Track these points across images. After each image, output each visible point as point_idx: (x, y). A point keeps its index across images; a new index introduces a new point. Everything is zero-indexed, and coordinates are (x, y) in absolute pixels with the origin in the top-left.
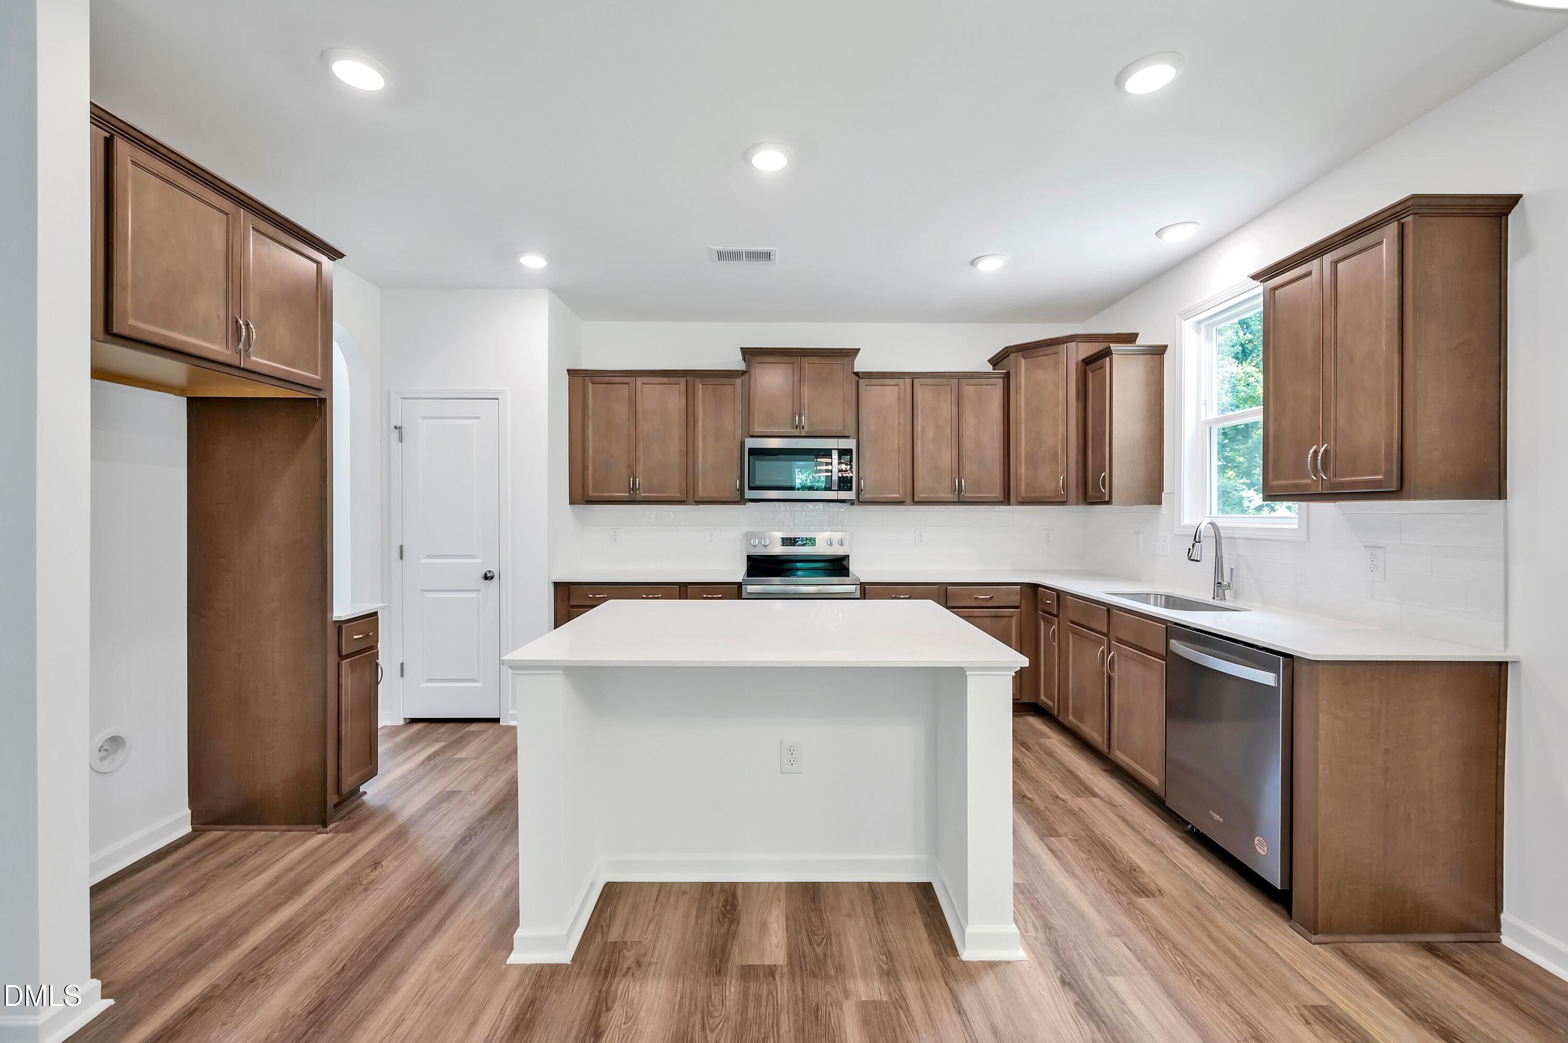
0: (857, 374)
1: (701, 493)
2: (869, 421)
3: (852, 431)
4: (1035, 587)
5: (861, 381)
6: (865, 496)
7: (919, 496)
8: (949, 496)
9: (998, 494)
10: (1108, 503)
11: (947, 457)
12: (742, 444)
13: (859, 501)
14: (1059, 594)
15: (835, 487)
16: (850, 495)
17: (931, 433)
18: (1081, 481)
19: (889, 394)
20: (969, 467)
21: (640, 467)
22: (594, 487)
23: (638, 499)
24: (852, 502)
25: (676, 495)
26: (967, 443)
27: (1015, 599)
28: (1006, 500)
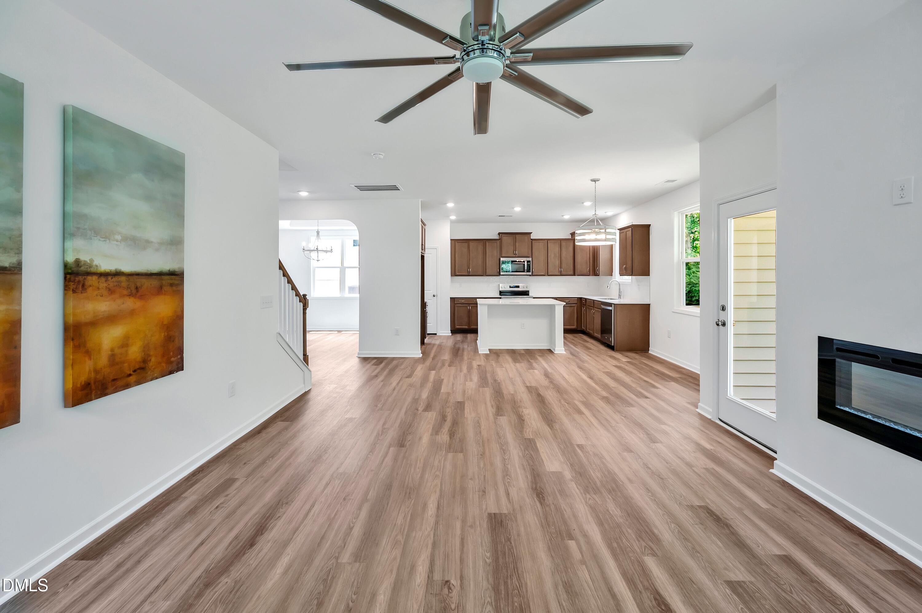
0: (532, 239)
1: (488, 273)
2: (535, 253)
3: (530, 255)
4: (581, 298)
5: (533, 241)
6: (534, 274)
7: (550, 273)
8: (558, 273)
9: (572, 273)
10: (599, 275)
11: (557, 262)
12: (500, 259)
13: (532, 275)
14: (586, 299)
15: (526, 271)
16: (530, 273)
17: (553, 256)
18: (593, 269)
19: (541, 244)
20: (564, 265)
21: (471, 266)
22: (458, 271)
23: (470, 275)
24: (530, 275)
25: (481, 273)
26: (563, 258)
27: (576, 302)
28: (574, 275)
